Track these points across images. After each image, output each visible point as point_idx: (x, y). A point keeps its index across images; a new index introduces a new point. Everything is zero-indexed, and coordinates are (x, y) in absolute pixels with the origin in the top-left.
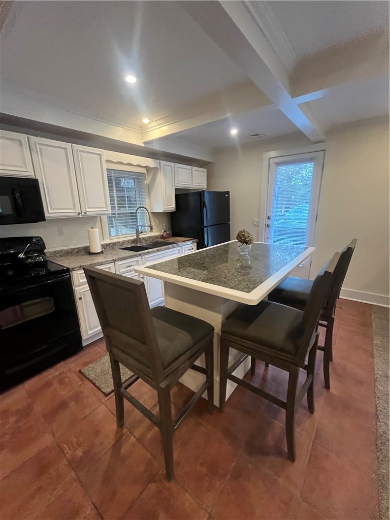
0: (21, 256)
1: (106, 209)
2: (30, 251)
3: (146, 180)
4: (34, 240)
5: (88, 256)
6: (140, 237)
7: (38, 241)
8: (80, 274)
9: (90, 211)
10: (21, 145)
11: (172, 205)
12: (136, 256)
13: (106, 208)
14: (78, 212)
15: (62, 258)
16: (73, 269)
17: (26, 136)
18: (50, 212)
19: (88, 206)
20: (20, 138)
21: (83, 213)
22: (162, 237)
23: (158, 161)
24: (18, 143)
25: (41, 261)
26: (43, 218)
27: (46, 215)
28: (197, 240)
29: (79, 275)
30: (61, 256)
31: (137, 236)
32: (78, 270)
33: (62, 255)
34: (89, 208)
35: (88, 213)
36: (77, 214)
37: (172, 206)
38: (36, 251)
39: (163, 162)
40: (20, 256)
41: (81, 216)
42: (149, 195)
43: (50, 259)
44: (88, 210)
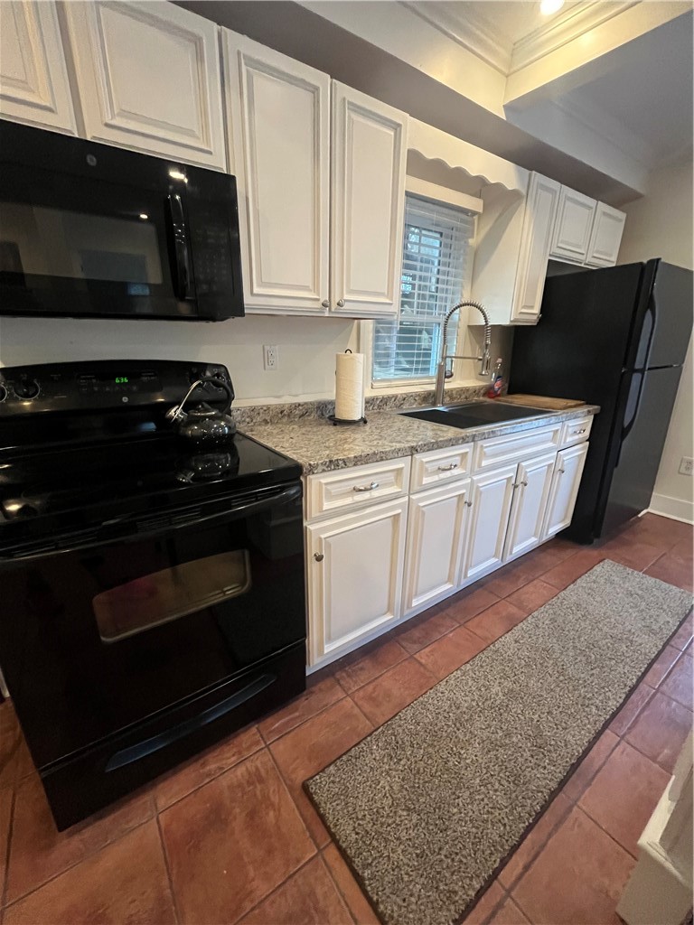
0: (176, 413)
1: (388, 301)
2: (199, 402)
3: (472, 237)
4: (208, 374)
5: (332, 428)
6: (447, 386)
7: (218, 375)
8: (326, 484)
9: (353, 301)
10: (199, 57)
11: (532, 307)
12: (464, 440)
13: (387, 297)
14: (322, 301)
15: (269, 428)
16: (312, 469)
17: (215, 26)
18: (256, 290)
19: (348, 286)
20: (197, 31)
21: (334, 306)
22: (489, 392)
23: (527, 172)
24: (192, 47)
25: (224, 435)
26: (236, 309)
27: (248, 300)
28: (596, 408)
29: (324, 487)
30: (266, 422)
31: (440, 383)
32: (324, 471)
33: (268, 418)
34: (351, 292)
35: (347, 306)
36: (318, 305)
37: (531, 311)
38: (214, 404)
39: (538, 177)
40: (172, 412)
41: (327, 315)
42: (473, 279)
43: (242, 428)
44: (346, 297)
